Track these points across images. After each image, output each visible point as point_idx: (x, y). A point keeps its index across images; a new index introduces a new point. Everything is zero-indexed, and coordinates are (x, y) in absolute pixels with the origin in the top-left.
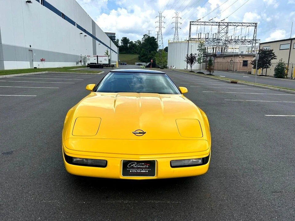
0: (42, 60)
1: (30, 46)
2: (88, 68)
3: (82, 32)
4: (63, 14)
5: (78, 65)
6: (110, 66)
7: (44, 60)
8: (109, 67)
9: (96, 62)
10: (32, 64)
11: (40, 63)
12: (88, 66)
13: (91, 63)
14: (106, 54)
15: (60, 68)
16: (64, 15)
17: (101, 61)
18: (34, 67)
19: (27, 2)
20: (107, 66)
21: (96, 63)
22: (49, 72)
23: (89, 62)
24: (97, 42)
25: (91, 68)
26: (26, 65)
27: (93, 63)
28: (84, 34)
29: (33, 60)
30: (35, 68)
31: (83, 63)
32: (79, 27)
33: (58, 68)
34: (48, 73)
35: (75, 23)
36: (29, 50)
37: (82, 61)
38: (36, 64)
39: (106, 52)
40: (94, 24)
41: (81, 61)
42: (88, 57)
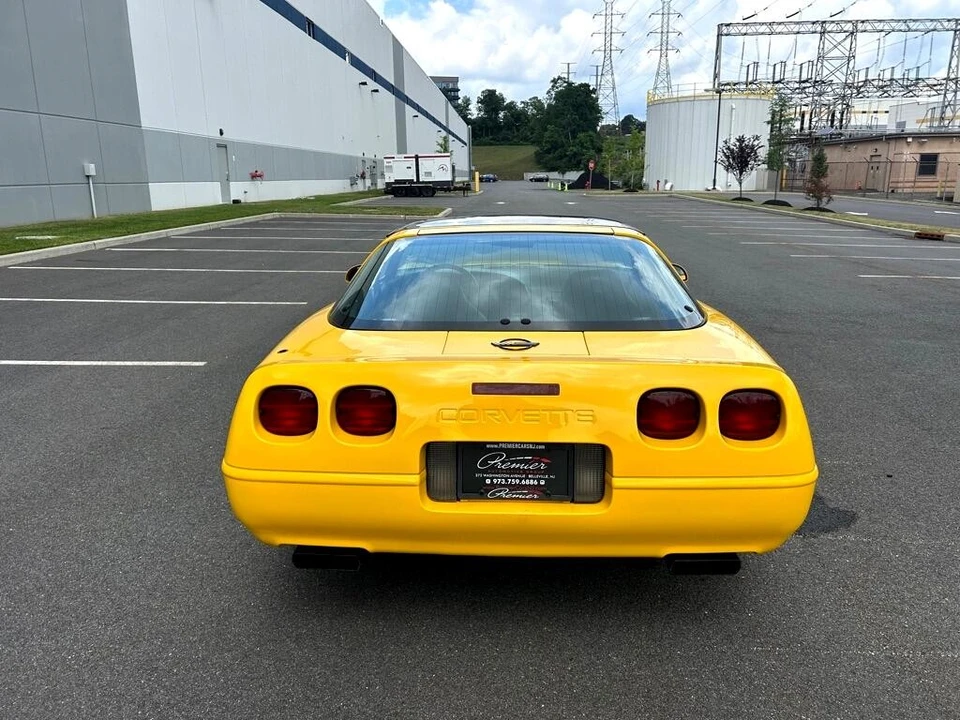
0: (255, 176)
1: (221, 133)
2: (390, 196)
3: (366, 79)
4: (311, 24)
5: (355, 189)
6: (456, 189)
7: (260, 176)
8: (452, 194)
9: (411, 175)
10: (226, 190)
11: (247, 185)
12: (386, 192)
13: (397, 182)
14: (439, 148)
15: (306, 200)
16: (313, 25)
17: (429, 174)
18: (232, 199)
20: (449, 190)
21: (411, 181)
22: (283, 215)
23: (390, 177)
24: (409, 111)
25: (396, 196)
26: (206, 194)
27: (404, 182)
28: (372, 84)
29: (228, 176)
30: (235, 202)
31: (368, 182)
32: (357, 63)
33: (299, 200)
34: (281, 219)
35: (344, 49)
36: (219, 146)
38: (244, 191)
39: (441, 141)
40: (398, 48)
41: (363, 176)
42: (386, 160)
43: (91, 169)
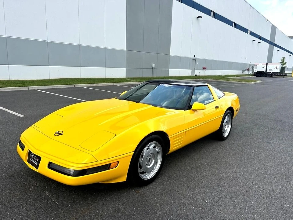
0: (204, 68)
1: (195, 56)
3: (256, 39)
4: (235, 24)
5: (244, 73)
6: (280, 75)
7: (205, 68)
9: (264, 70)
10: (193, 72)
11: (201, 71)
12: (254, 75)
13: (258, 72)
14: (281, 61)
15: (221, 76)
17: (271, 70)
18: (195, 74)
19: (197, 17)
20: (277, 75)
21: (264, 72)
23: (256, 70)
24: (276, 49)
25: (257, 76)
26: (188, 72)
27: (261, 72)
29: (195, 68)
30: (196, 75)
33: (219, 76)
35: (248, 30)
36: (193, 60)
37: (251, 69)
38: (197, 72)
39: (282, 59)
42: (255, 65)
43: (154, 65)
